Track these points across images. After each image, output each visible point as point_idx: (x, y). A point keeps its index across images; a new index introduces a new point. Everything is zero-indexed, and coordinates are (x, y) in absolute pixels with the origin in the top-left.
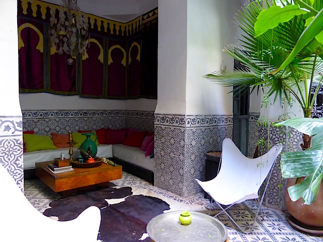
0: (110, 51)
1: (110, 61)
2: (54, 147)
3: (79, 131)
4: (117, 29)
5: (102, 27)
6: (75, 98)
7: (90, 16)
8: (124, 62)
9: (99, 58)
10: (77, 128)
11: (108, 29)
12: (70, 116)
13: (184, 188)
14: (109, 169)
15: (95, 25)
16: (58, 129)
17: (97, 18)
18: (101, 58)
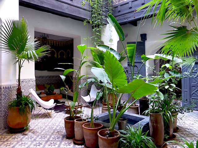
0: (59, 53)
1: (59, 57)
2: (38, 90)
3: (47, 84)
4: (62, 44)
5: (56, 44)
6: (46, 71)
7: (51, 40)
8: (65, 57)
9: (55, 56)
10: (47, 83)
11: (59, 44)
12: (44, 78)
13: (81, 100)
14: (58, 95)
15: (53, 43)
16: (39, 83)
17: (54, 41)
18: (56, 56)
